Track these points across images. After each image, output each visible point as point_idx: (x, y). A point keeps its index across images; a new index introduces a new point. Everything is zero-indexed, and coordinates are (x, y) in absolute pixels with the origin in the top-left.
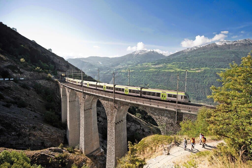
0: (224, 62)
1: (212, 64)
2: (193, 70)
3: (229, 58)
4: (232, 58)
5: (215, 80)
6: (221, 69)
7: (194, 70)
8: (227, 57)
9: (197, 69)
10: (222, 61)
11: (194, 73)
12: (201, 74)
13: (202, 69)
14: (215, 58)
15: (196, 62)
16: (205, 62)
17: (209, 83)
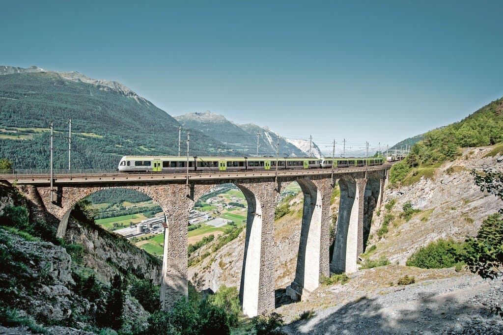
0: (85, 119)
1: (59, 121)
2: (10, 134)
3: (93, 113)
4: (98, 113)
5: (74, 159)
6: (82, 133)
7: (14, 134)
8: (89, 110)
9: (23, 132)
10: (81, 118)
11: (17, 141)
12: (37, 143)
13: (38, 133)
14: (66, 108)
15: (14, 112)
16: (41, 116)
17: (61, 166)
